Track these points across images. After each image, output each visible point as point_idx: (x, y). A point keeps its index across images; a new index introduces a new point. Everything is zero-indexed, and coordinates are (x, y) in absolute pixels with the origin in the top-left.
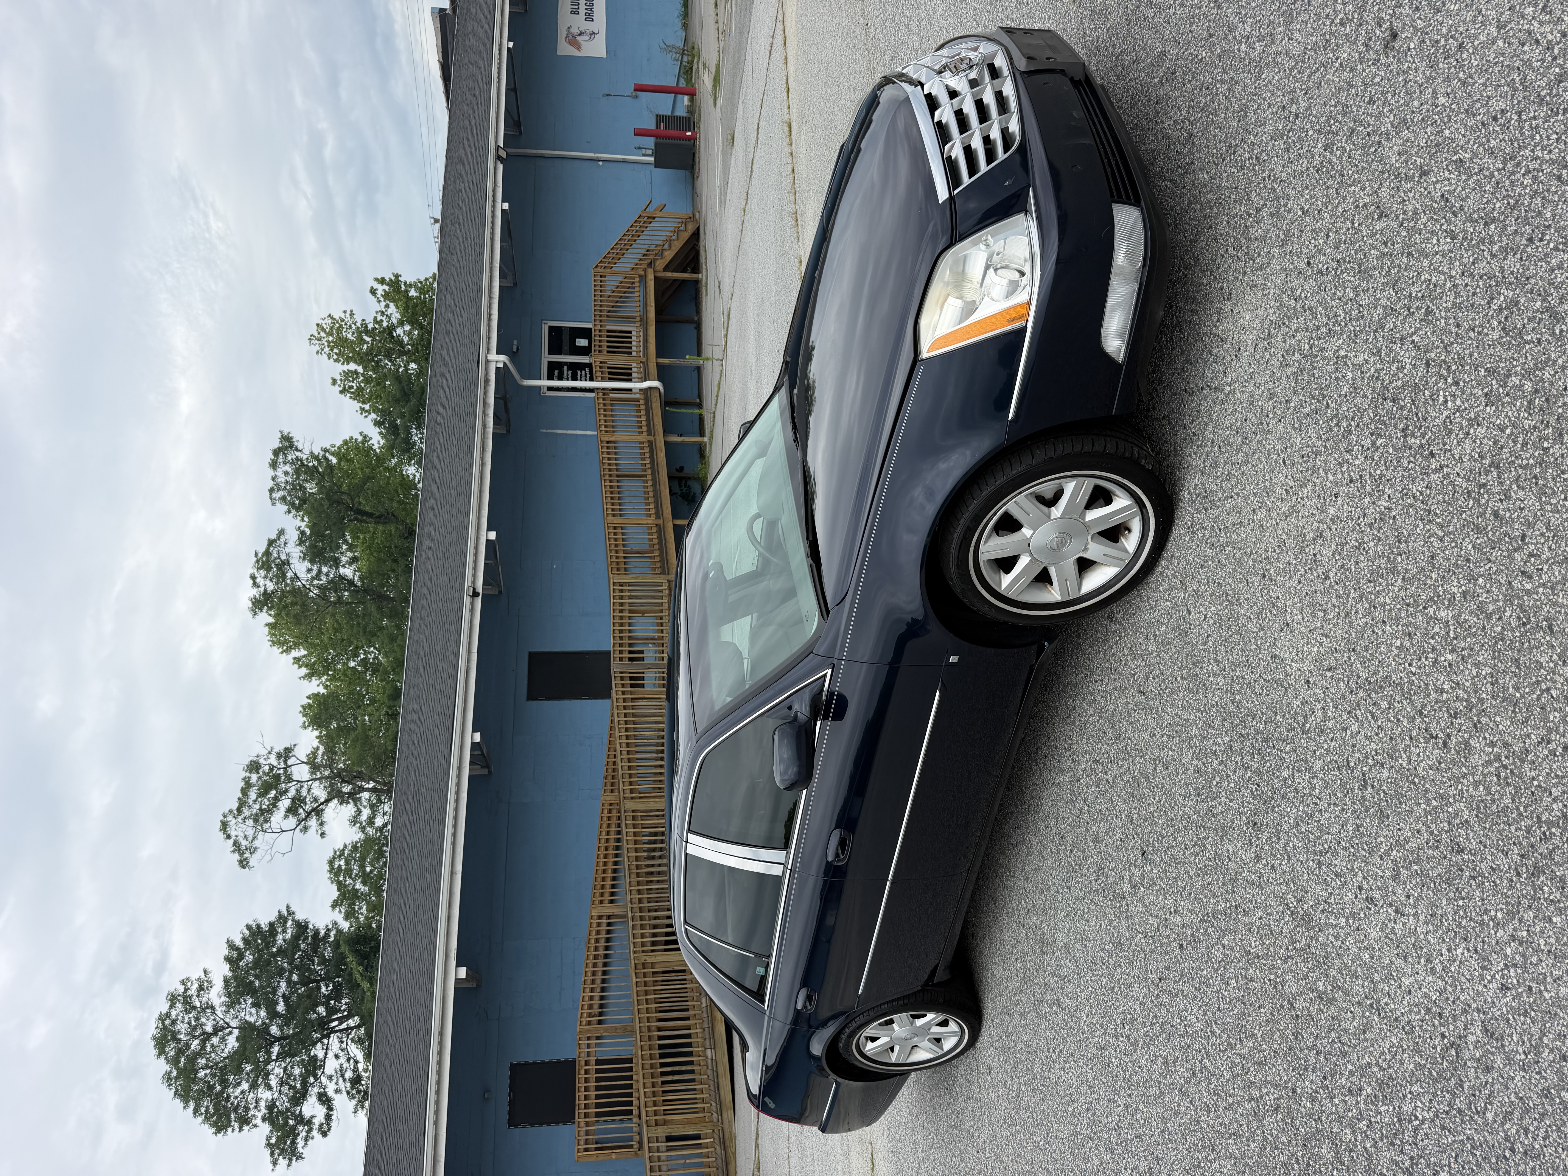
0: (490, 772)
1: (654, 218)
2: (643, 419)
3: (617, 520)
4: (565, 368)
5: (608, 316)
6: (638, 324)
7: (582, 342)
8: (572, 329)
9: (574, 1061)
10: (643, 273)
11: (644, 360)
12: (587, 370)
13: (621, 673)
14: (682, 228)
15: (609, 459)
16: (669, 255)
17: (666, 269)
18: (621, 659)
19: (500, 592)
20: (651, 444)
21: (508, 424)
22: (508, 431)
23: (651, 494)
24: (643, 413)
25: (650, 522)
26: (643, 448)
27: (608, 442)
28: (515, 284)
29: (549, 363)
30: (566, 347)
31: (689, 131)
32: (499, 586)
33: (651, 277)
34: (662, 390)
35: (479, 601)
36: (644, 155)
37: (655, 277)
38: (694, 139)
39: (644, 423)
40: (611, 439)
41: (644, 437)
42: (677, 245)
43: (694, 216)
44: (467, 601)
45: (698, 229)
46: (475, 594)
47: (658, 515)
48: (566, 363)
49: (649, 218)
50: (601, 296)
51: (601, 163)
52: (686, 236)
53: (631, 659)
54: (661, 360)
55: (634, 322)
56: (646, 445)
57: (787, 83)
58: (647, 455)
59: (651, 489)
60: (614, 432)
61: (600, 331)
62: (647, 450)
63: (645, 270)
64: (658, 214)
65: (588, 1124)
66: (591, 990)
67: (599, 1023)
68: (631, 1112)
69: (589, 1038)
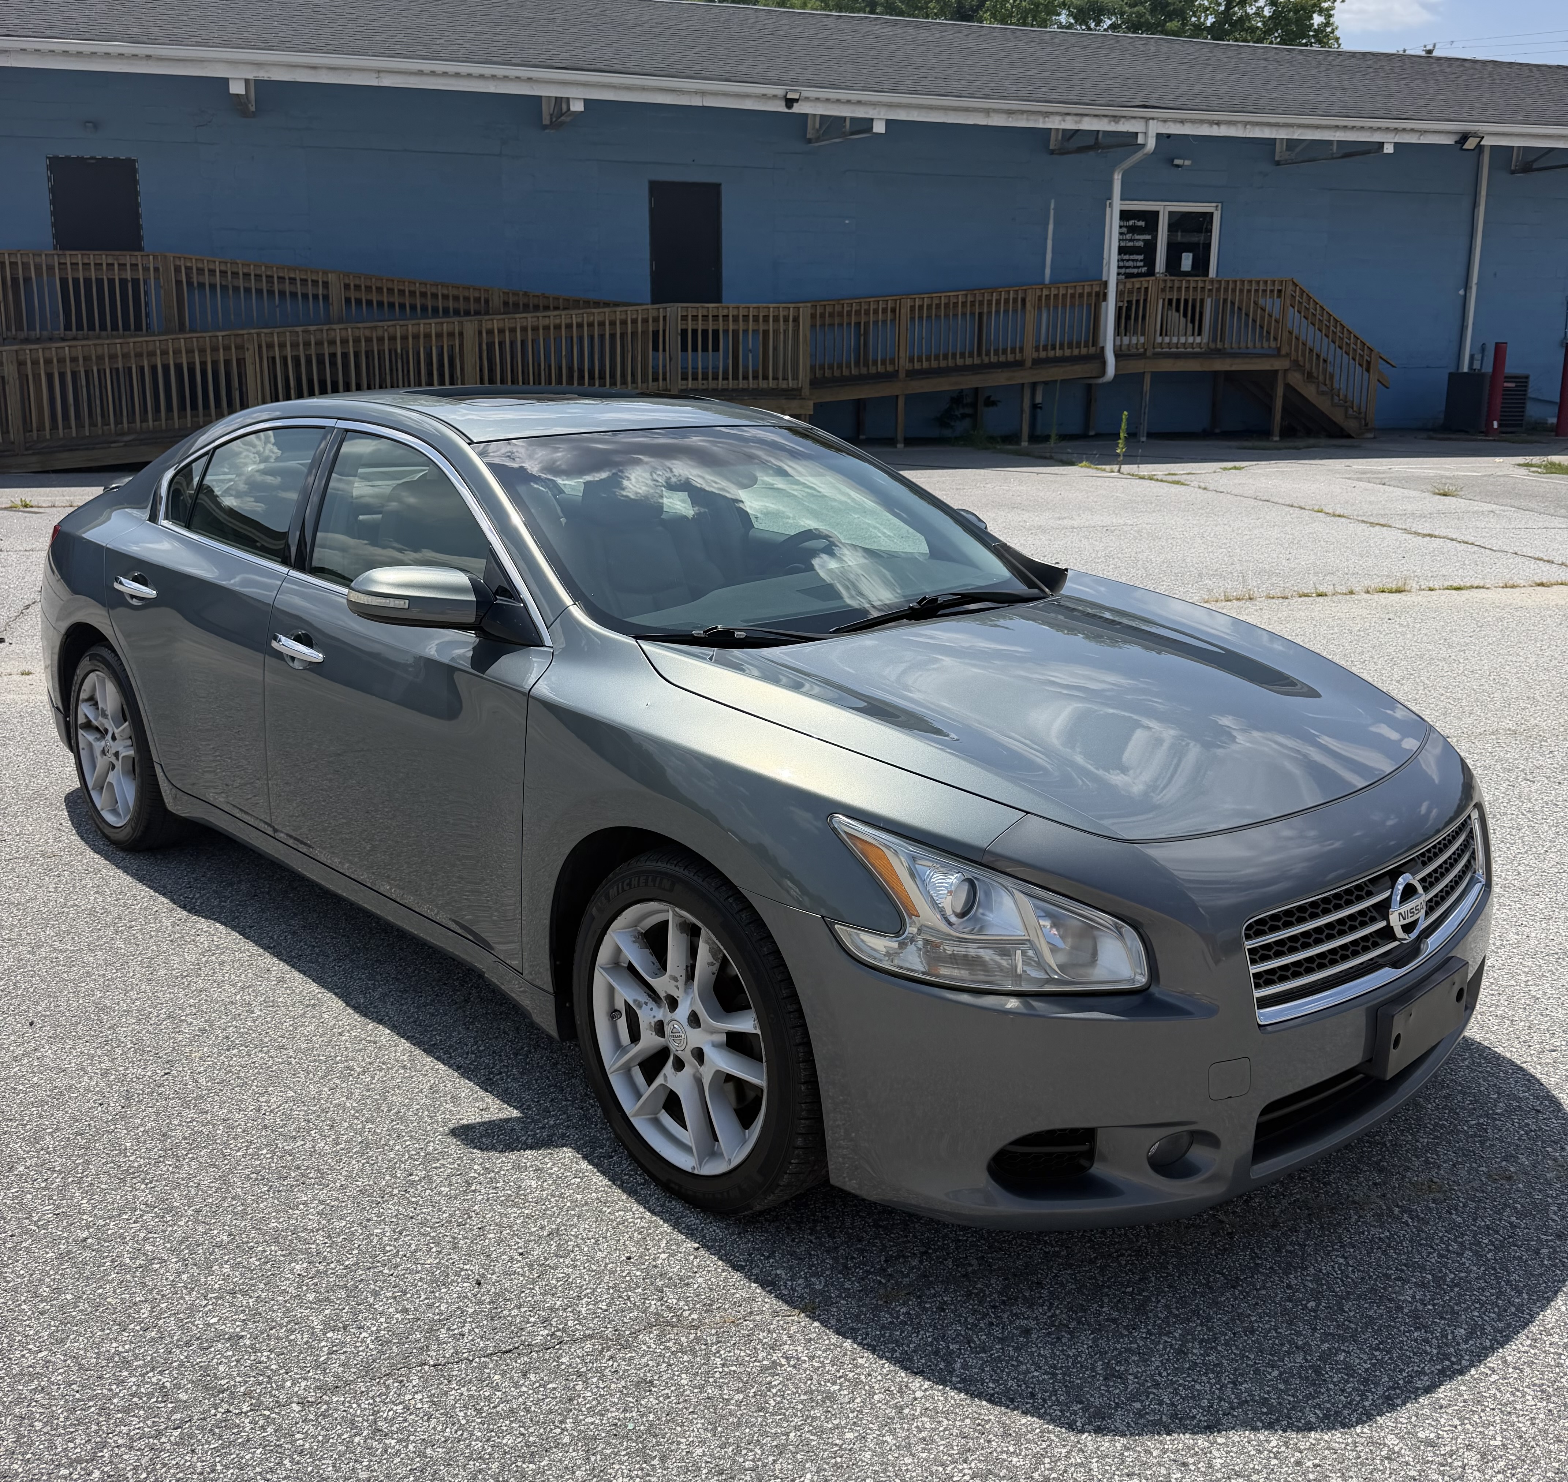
0: (545, 127)
1: (1368, 370)
2: (1059, 353)
3: (905, 311)
4: (1148, 237)
5: (1225, 300)
6: (1212, 346)
7: (1187, 261)
8: (1208, 246)
9: (140, 249)
10: (1283, 352)
11: (1149, 353)
12: (1144, 270)
13: (665, 318)
14: (1350, 411)
15: (998, 302)
16: (1309, 392)
17: (1288, 387)
18: (684, 318)
19: (810, 141)
20: (1019, 364)
21: (1062, 152)
22: (1052, 152)
23: (943, 364)
24: (1068, 352)
25: (902, 362)
26: (1013, 351)
27: (1024, 301)
28: (1278, 163)
29: (1157, 213)
30: (1179, 237)
31: (1500, 425)
32: (818, 139)
33: (1278, 364)
34: (1101, 381)
35: (781, 108)
36: (1472, 357)
37: (1276, 371)
38: (1487, 431)
39: (1051, 354)
40: (1028, 305)
41: (1030, 354)
42: (1323, 404)
43: (1369, 430)
44: (779, 91)
45: (1349, 436)
46: (790, 103)
47: (912, 374)
48: (1155, 238)
49: (1369, 363)
50: (1257, 291)
51: (1462, 292)
52: (1338, 417)
53: (684, 332)
54: (1147, 379)
55: (1214, 340)
56: (1018, 356)
57: (1472, 587)
58: (1002, 359)
59: (951, 363)
60: (1040, 308)
61: (1203, 288)
62: (1010, 358)
63: (1288, 355)
64: (1374, 377)
65: (50, 268)
66: (223, 273)
67: (179, 283)
68: (68, 327)
69: (156, 270)
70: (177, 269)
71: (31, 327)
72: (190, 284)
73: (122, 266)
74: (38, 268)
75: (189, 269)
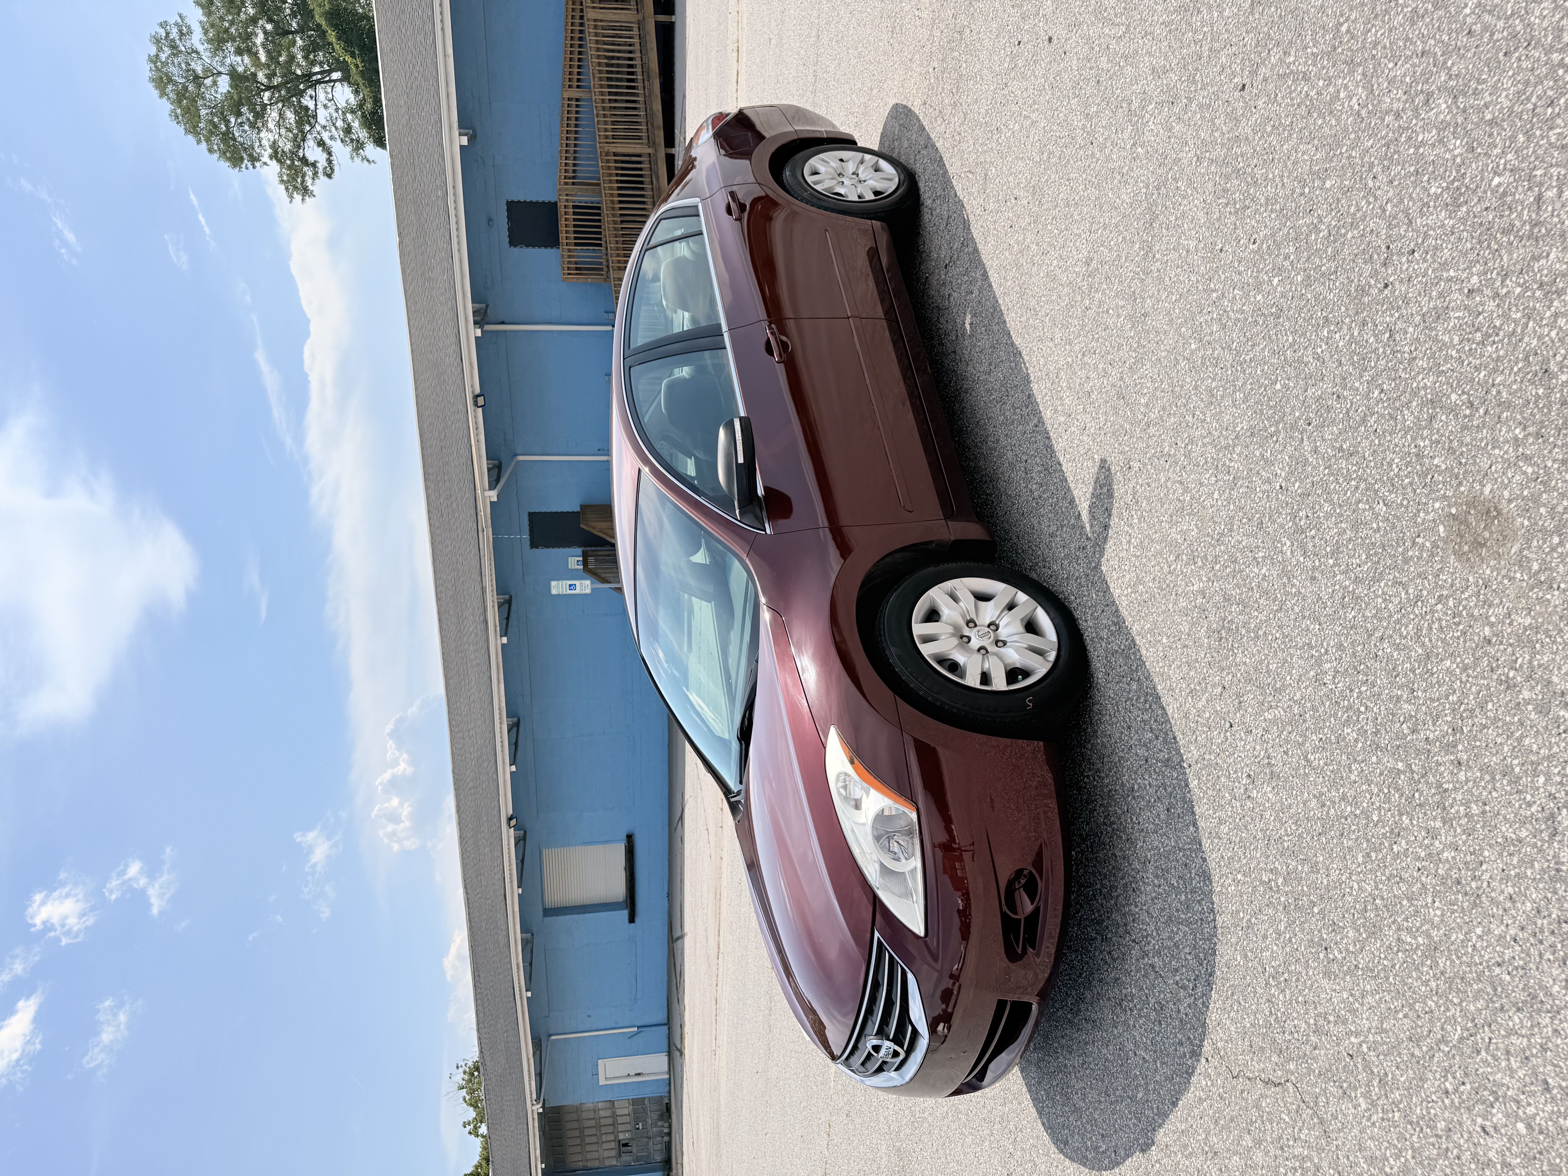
9: (556, 203)
65: (569, 250)
66: (566, 158)
67: (573, 184)
68: (600, 245)
69: (567, 195)
70: (566, 184)
71: (601, 263)
72: (574, 178)
73: (566, 213)
74: (569, 257)
75: (565, 177)
